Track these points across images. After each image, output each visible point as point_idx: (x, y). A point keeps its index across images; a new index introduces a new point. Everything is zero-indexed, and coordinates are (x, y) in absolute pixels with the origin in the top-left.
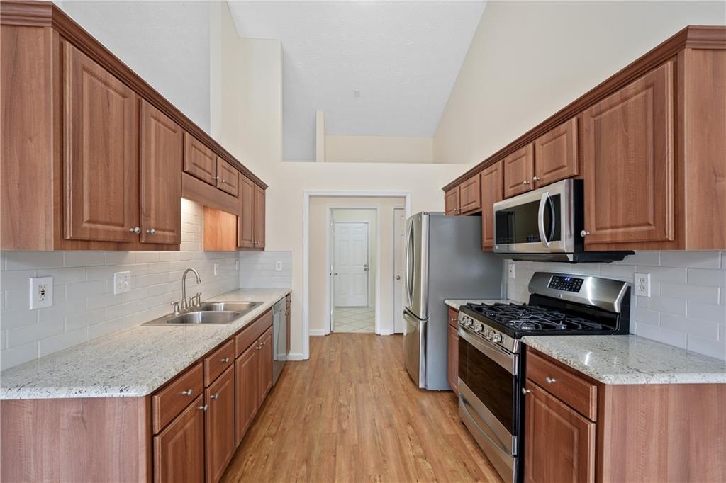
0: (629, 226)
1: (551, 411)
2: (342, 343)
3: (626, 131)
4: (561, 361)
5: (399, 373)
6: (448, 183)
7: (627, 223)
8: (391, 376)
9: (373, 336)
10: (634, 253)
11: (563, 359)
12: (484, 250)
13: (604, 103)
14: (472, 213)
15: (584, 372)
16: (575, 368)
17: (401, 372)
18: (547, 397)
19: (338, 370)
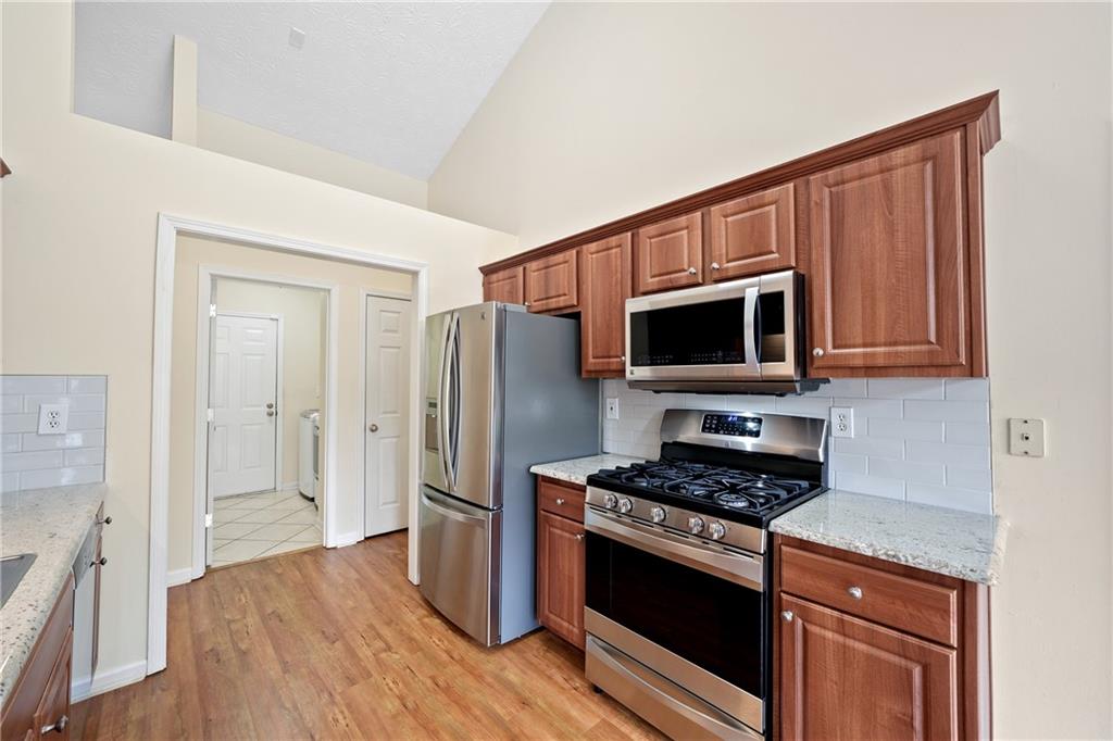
0: (895, 344)
1: (850, 642)
2: (252, 590)
3: (891, 214)
4: (884, 557)
5: (423, 624)
6: (497, 260)
7: (892, 340)
8: (411, 639)
9: (319, 553)
10: (829, 381)
11: (886, 554)
12: (584, 375)
13: (850, 169)
14: (558, 313)
15: (945, 572)
16: (922, 567)
17: (426, 620)
18: (842, 621)
19: (274, 671)
